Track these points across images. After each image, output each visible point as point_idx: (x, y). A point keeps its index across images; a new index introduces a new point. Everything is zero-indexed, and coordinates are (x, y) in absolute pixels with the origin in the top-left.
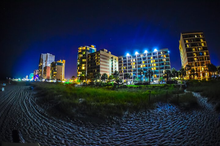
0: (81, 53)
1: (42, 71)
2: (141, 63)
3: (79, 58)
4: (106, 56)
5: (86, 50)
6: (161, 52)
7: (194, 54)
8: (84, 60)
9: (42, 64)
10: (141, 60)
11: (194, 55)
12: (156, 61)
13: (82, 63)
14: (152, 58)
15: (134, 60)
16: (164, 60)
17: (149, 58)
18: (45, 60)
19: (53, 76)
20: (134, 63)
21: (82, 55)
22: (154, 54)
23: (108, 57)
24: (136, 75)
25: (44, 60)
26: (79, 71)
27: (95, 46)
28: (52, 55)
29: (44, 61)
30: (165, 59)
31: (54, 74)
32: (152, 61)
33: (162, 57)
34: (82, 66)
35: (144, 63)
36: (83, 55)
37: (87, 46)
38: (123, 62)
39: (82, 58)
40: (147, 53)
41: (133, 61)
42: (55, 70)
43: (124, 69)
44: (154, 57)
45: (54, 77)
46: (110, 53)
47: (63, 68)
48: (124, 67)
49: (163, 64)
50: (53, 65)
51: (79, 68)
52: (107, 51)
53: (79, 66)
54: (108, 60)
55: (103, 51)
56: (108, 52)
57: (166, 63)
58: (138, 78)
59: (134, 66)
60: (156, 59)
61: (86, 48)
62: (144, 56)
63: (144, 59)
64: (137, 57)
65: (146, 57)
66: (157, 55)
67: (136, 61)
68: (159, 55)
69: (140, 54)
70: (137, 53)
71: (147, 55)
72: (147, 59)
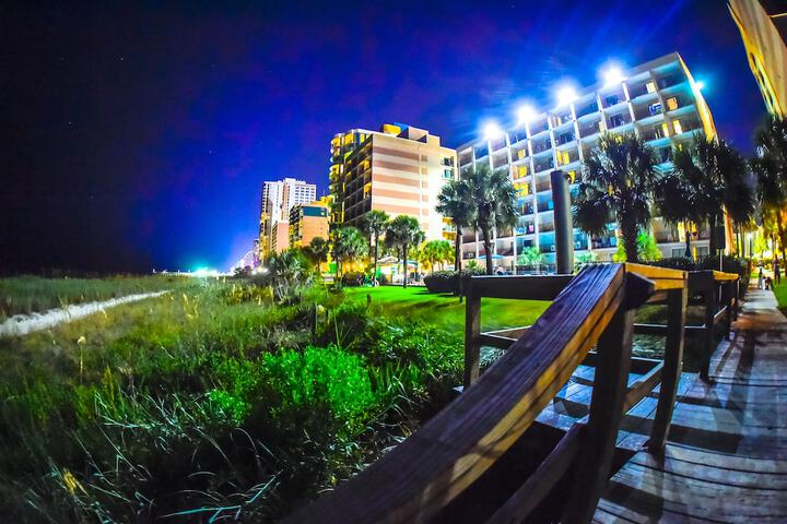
0: (339, 160)
1: (270, 239)
2: (548, 163)
3: (334, 179)
4: (414, 157)
5: (357, 145)
9: (267, 218)
10: (549, 146)
14: (602, 125)
15: (520, 155)
16: (670, 127)
17: (590, 130)
18: (280, 202)
20: (521, 171)
21: (342, 166)
22: (611, 101)
23: (425, 160)
24: (528, 232)
25: (274, 202)
28: (304, 183)
29: (274, 208)
30: (676, 124)
33: (657, 111)
35: (566, 160)
37: (360, 131)
40: (574, 103)
42: (297, 234)
44: (614, 121)
46: (434, 140)
50: (294, 216)
52: (421, 133)
54: (425, 173)
58: (537, 248)
61: (357, 135)
62: (563, 122)
63: (565, 138)
64: (529, 136)
65: (574, 123)
66: (626, 105)
67: (527, 155)
68: (638, 99)
69: (544, 115)
70: (526, 114)
71: (574, 116)
72: (577, 134)
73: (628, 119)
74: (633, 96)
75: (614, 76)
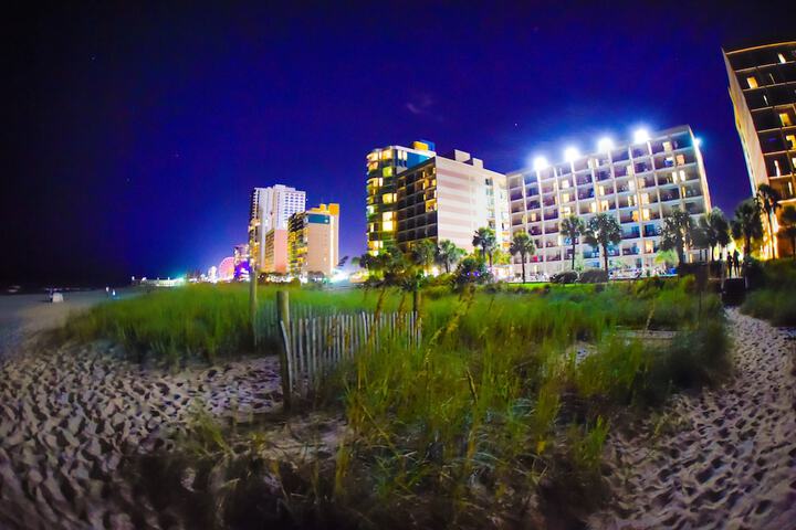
0: (377, 173)
1: (260, 245)
2: (590, 194)
3: (372, 191)
4: (464, 177)
5: (396, 161)
6: (667, 145)
7: (788, 138)
8: (388, 198)
9: (257, 224)
10: (590, 180)
11: (790, 142)
12: (649, 184)
13: (383, 208)
14: (631, 170)
15: (566, 184)
16: (679, 176)
17: (621, 173)
18: (271, 209)
19: (296, 261)
20: (566, 197)
21: (381, 180)
22: (637, 153)
23: (473, 179)
25: (265, 209)
26: (374, 237)
27: (433, 145)
28: (294, 189)
29: (265, 214)
30: (682, 174)
31: (300, 256)
32: (631, 185)
33: (670, 164)
34: (381, 220)
35: (602, 193)
36: (387, 180)
37: (398, 147)
38: (524, 194)
39: (382, 191)
40: (611, 151)
41: (561, 188)
42: (301, 241)
43: (530, 221)
44: (640, 168)
45: (300, 265)
46: (478, 163)
47: (332, 232)
48: (530, 214)
49: (675, 194)
50: (296, 224)
51: (372, 227)
52: (467, 156)
53: (373, 218)
54: (473, 191)
55: (453, 157)
56: (470, 162)
57: (687, 188)
58: (582, 255)
59: (568, 209)
60: (646, 173)
61: (396, 152)
62: (601, 164)
63: (602, 176)
64: (573, 170)
65: (610, 166)
66: (650, 158)
67: (572, 185)
68: (658, 154)
69: (586, 157)
70: (571, 154)
71: (610, 160)
72: (612, 175)
73: (650, 168)
74: (654, 153)
75: (642, 135)
